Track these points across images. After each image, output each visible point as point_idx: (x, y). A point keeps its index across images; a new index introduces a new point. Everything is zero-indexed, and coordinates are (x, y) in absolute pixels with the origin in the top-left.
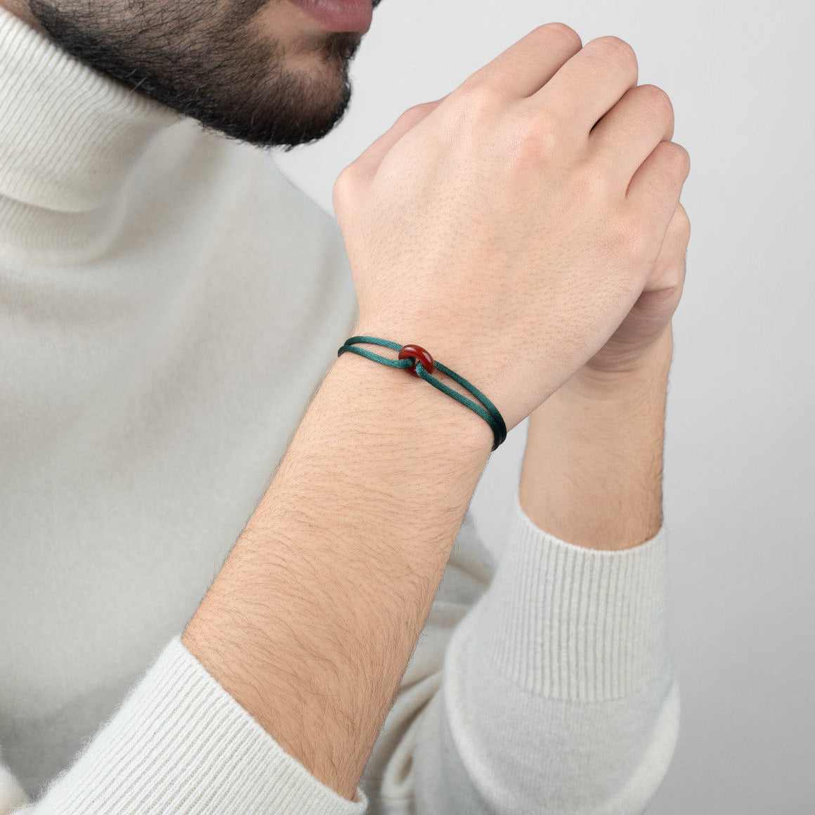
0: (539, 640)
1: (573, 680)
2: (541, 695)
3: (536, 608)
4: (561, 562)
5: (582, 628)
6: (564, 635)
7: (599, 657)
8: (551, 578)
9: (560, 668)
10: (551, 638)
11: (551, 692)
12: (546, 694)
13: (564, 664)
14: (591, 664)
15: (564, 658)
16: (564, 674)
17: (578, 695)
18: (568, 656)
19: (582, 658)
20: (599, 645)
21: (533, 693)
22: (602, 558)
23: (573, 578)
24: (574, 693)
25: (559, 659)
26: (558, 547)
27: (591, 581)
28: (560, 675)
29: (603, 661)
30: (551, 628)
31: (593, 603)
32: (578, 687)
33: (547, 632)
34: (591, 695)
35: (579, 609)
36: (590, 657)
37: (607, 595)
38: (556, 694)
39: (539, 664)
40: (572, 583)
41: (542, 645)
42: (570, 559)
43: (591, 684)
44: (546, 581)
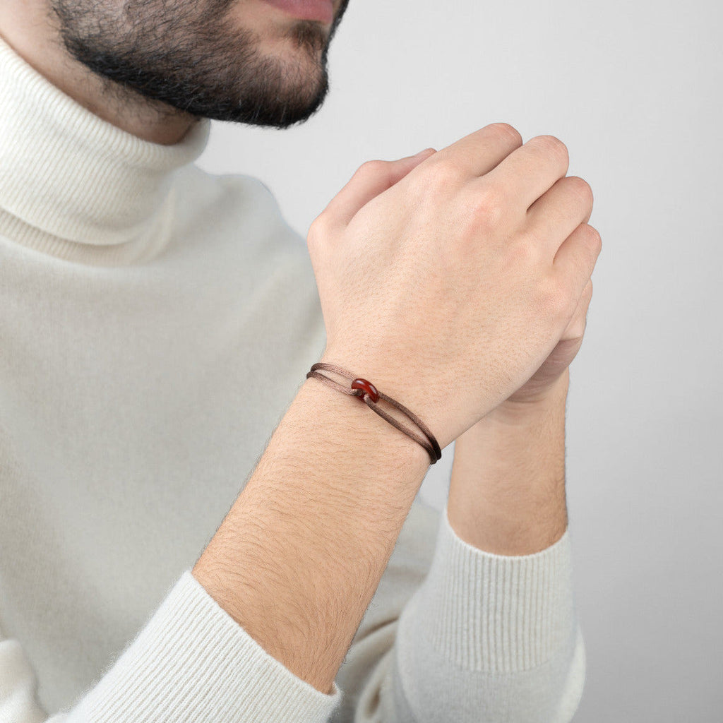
0: (465, 626)
1: (493, 657)
2: (468, 668)
3: (463, 601)
4: (480, 566)
5: (499, 616)
6: (485, 622)
7: (513, 638)
8: (473, 579)
9: (482, 648)
10: (474, 625)
11: (476, 666)
12: (472, 669)
13: (485, 645)
14: (506, 644)
15: (485, 640)
16: (485, 652)
17: (497, 668)
18: (488, 639)
19: (499, 640)
20: (513, 628)
21: (461, 667)
22: (512, 563)
23: (490, 578)
24: (493, 667)
25: (481, 641)
26: (477, 555)
27: (504, 580)
28: (482, 654)
29: (517, 640)
30: (475, 617)
31: (507, 597)
32: (496, 662)
33: (471, 620)
34: (508, 669)
35: (496, 602)
36: (506, 639)
37: (518, 591)
38: (479, 668)
39: (465, 644)
40: (490, 582)
41: (468, 630)
42: (487, 564)
43: (507, 659)
44: (470, 581)
